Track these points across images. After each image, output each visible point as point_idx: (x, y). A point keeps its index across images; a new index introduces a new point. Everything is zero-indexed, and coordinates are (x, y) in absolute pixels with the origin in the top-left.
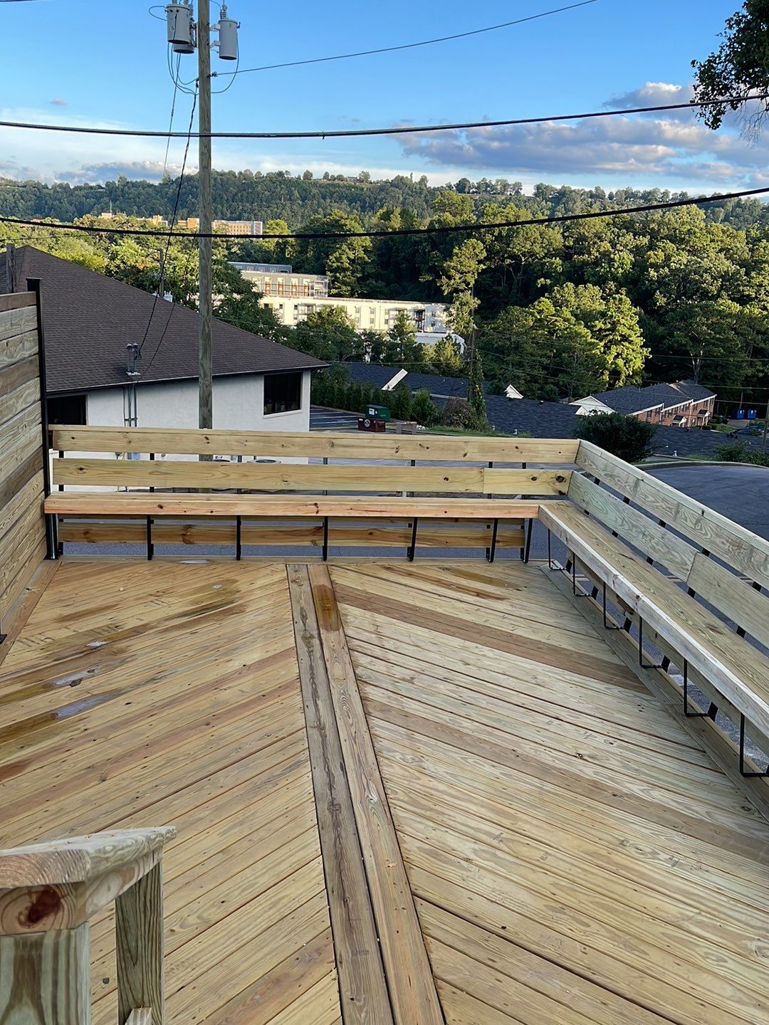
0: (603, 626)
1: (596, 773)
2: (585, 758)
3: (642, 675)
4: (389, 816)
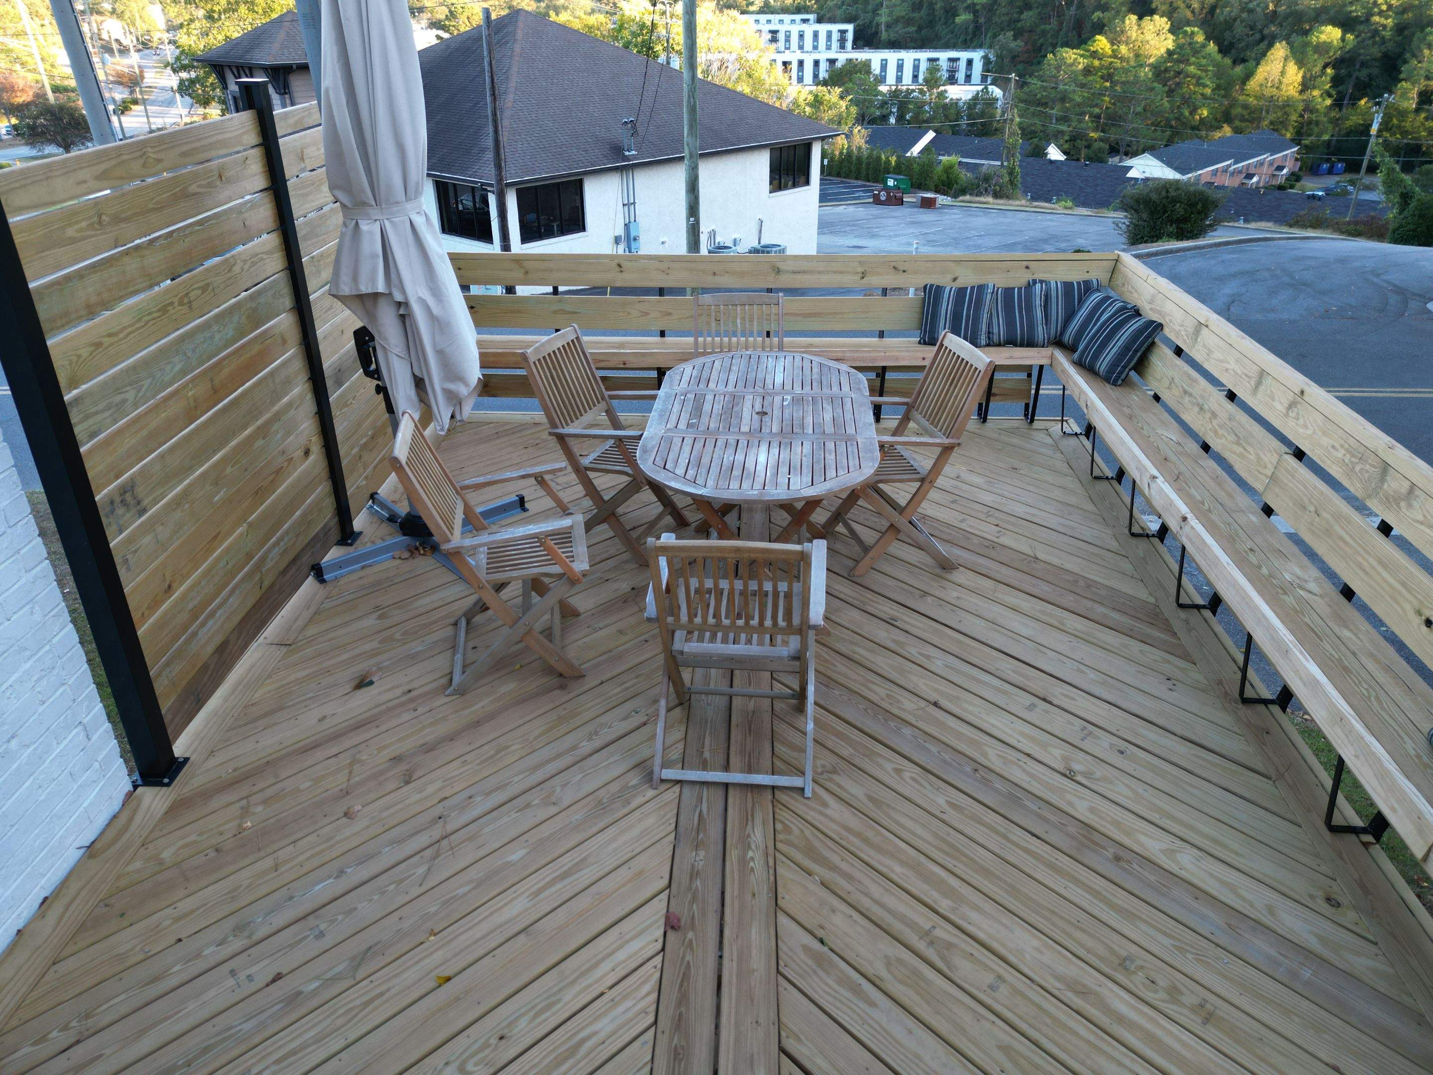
0: (1127, 532)
1: (1092, 810)
2: (1079, 778)
3: (1177, 618)
4: (772, 878)
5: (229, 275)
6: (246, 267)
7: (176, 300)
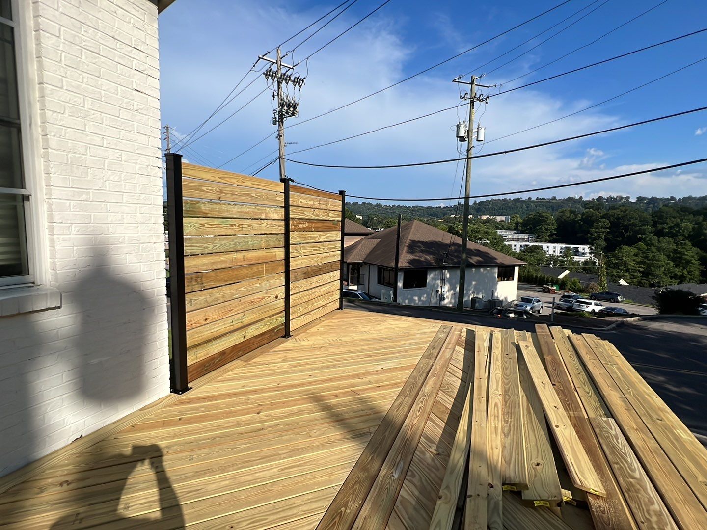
4: (396, 495)
5: (260, 226)
6: (267, 226)
7: (237, 224)
